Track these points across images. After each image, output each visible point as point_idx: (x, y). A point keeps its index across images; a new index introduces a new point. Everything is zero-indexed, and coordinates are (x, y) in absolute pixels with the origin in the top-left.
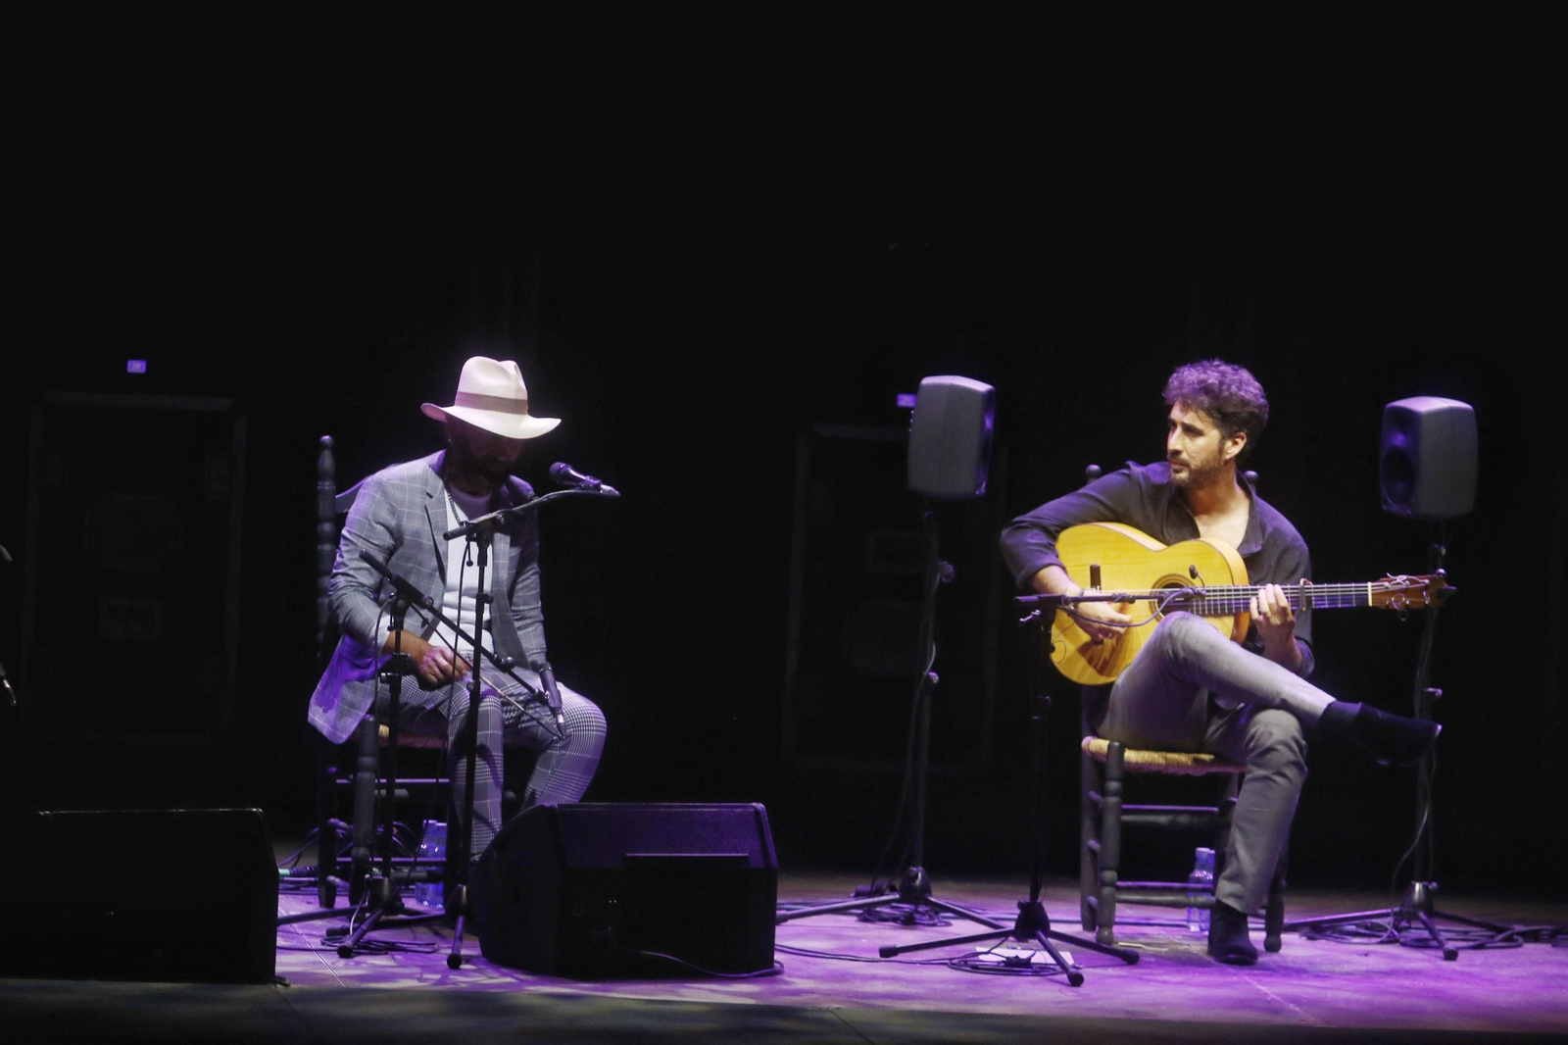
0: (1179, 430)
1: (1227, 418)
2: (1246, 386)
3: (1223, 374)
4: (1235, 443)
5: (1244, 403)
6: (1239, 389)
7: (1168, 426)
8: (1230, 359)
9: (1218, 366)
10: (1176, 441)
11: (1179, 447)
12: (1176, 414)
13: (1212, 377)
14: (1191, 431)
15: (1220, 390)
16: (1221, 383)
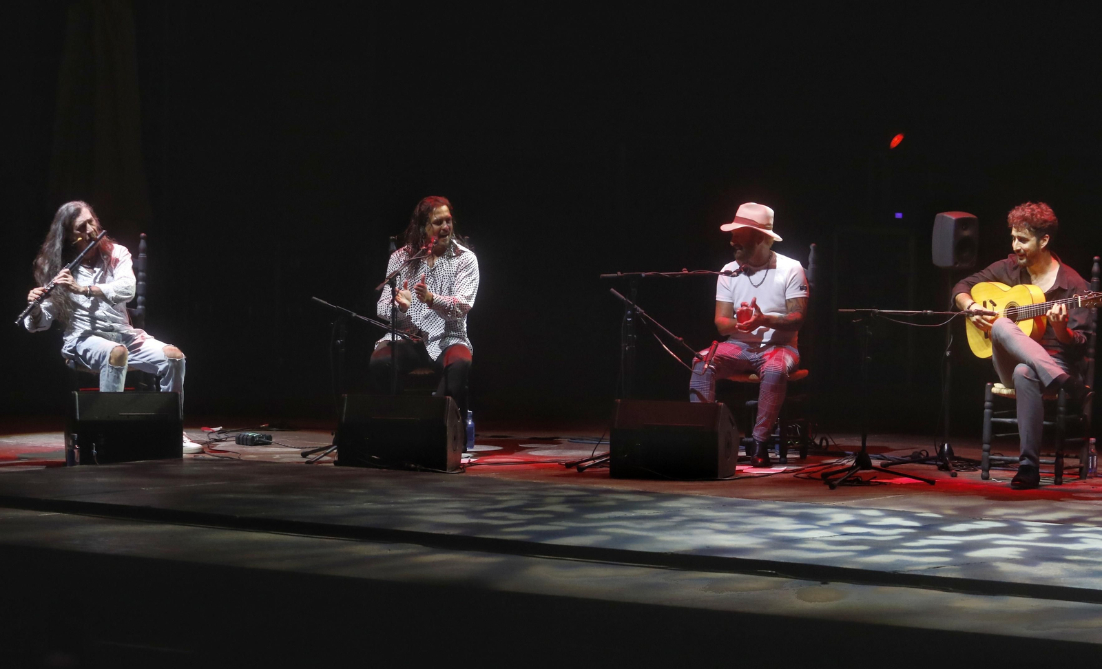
0: (1017, 240)
1: (1038, 231)
2: (1044, 212)
3: (1033, 210)
4: (1045, 240)
5: (1045, 221)
6: (1041, 216)
7: (1011, 239)
8: (1035, 201)
9: (1030, 205)
10: (1016, 245)
11: (1018, 248)
12: (1014, 233)
13: (1027, 213)
14: (1022, 240)
15: (1032, 219)
16: (1032, 215)
